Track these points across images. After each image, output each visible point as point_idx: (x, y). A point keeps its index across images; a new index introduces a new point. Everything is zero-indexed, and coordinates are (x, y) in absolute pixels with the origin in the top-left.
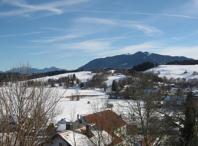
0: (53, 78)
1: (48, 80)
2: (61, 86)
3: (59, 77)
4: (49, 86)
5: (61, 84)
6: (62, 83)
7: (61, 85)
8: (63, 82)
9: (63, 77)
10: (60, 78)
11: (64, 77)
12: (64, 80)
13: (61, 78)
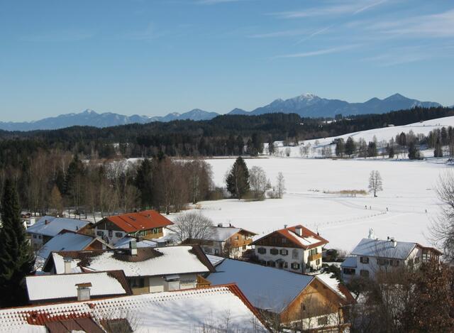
0: (411, 132)
1: (397, 136)
2: (441, 156)
3: (431, 129)
4: (400, 156)
5: (441, 151)
6: (443, 148)
7: (438, 155)
8: (445, 143)
9: (443, 129)
10: (435, 130)
11: (447, 127)
12: (448, 137)
13: (438, 130)
